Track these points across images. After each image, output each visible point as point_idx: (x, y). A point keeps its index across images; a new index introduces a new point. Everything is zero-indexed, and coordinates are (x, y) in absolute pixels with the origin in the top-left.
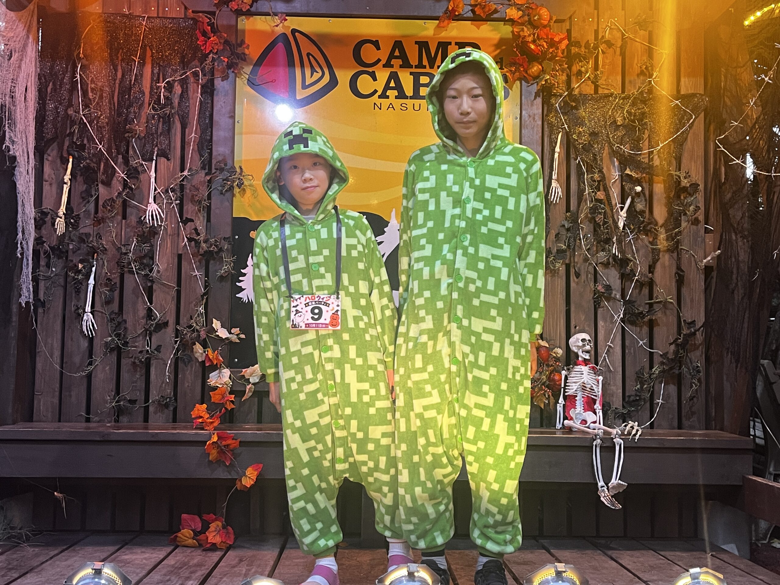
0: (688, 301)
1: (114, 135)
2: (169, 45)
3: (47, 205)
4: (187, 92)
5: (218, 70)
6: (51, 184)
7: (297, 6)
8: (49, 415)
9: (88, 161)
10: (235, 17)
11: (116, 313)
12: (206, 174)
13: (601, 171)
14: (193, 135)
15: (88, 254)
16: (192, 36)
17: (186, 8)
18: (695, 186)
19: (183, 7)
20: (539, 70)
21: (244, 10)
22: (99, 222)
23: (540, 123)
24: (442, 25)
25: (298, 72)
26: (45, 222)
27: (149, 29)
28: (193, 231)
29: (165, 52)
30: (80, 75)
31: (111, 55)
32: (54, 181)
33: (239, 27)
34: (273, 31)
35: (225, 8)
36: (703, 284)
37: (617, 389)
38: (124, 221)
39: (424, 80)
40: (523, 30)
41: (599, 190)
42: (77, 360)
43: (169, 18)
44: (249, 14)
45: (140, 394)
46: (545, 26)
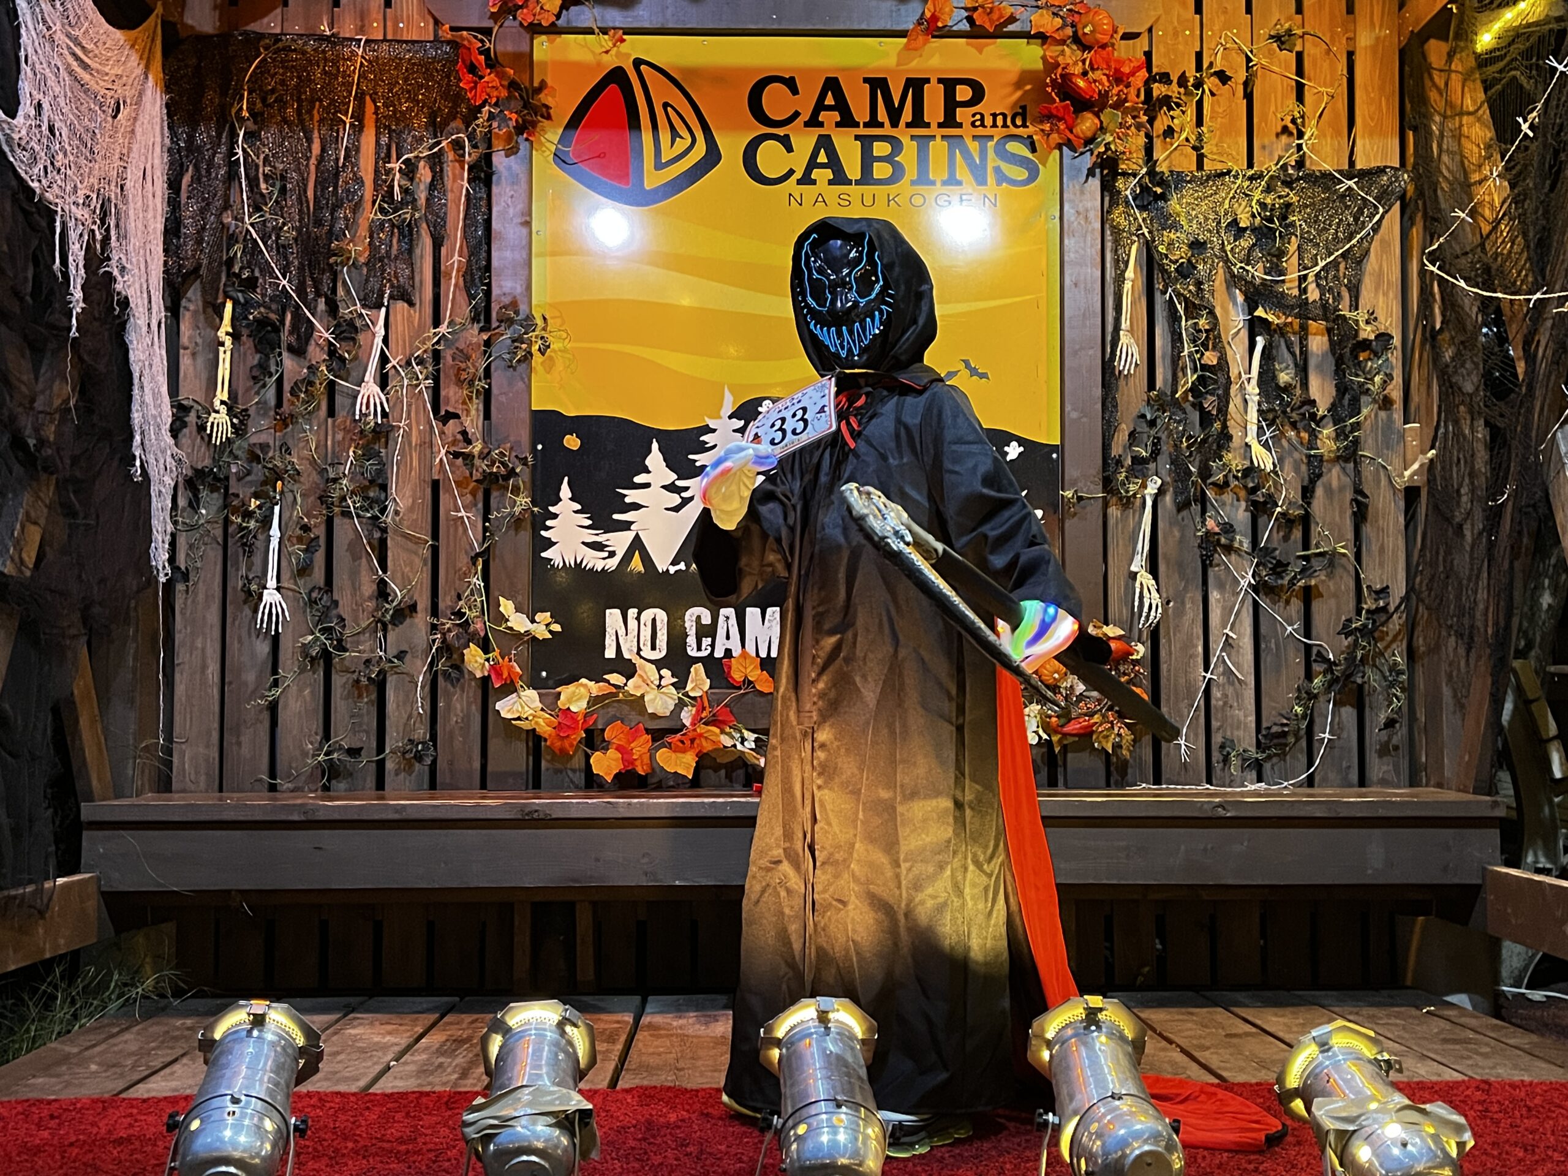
0: (1375, 548)
1: (310, 261)
2: (408, 92)
3: (190, 391)
4: (442, 178)
5: (498, 136)
6: (194, 354)
7: (642, 16)
8: (203, 778)
9: (262, 310)
10: (528, 36)
11: (320, 589)
12: (482, 330)
13: (1212, 313)
14: (456, 257)
15: (264, 483)
16: (448, 76)
17: (437, 22)
18: (1384, 338)
19: (431, 21)
20: (1094, 128)
21: (544, 24)
22: (284, 421)
23: (1098, 225)
24: (913, 45)
25: (647, 137)
26: (185, 425)
27: (369, 61)
28: (459, 437)
29: (401, 104)
30: (244, 150)
31: (299, 112)
32: (200, 348)
33: (537, 56)
34: (599, 64)
35: (509, 22)
36: (1402, 519)
37: (1246, 716)
38: (330, 420)
39: (881, 149)
40: (1063, 52)
41: (1207, 349)
42: (250, 677)
43: (406, 42)
44: (553, 30)
45: (368, 737)
46: (1103, 46)
